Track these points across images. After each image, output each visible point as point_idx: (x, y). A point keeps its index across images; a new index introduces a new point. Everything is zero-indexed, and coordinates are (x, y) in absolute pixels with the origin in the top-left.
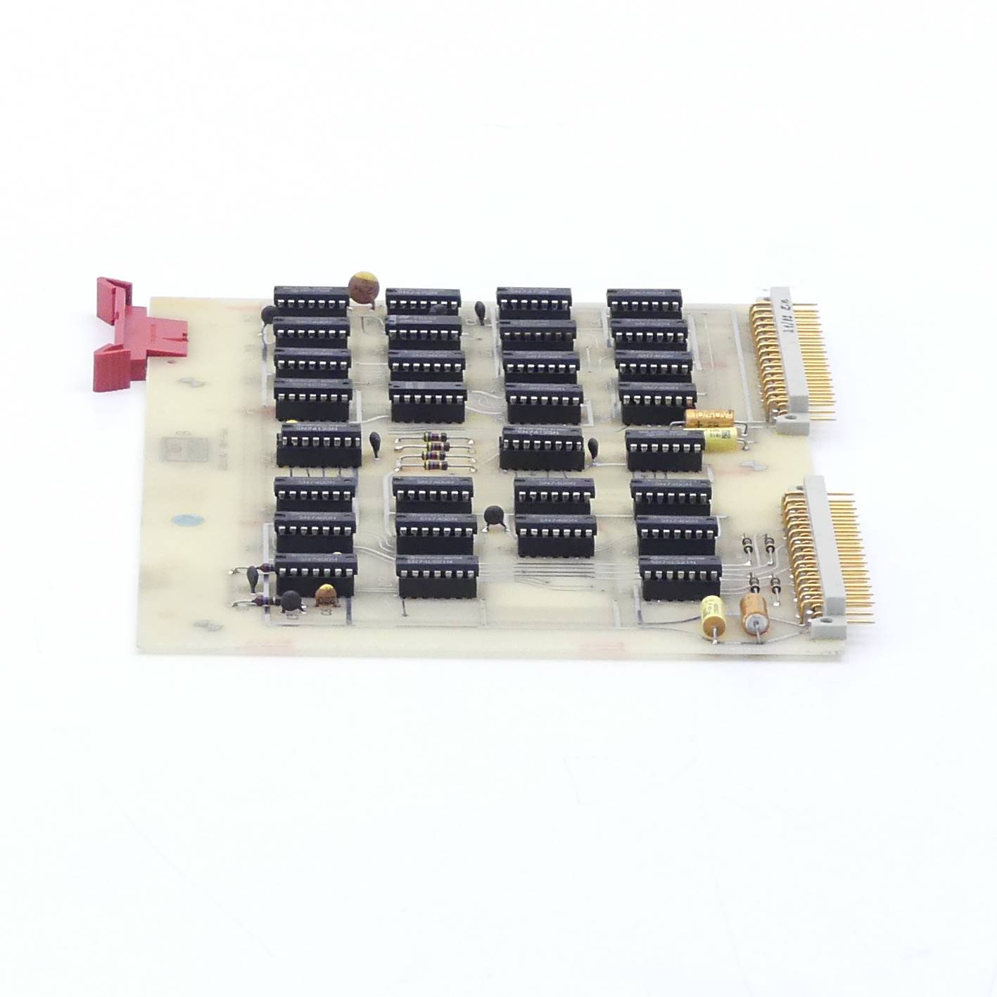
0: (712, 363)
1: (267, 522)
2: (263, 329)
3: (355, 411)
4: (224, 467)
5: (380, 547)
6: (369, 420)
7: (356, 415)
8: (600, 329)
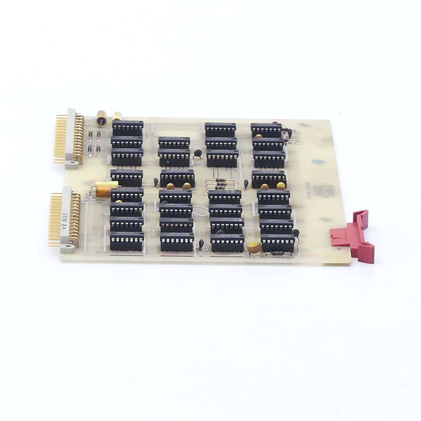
0: (99, 229)
1: (287, 162)
2: (298, 244)
3: (255, 207)
4: (307, 184)
5: (243, 152)
6: (249, 203)
7: (255, 206)
8: (147, 245)
